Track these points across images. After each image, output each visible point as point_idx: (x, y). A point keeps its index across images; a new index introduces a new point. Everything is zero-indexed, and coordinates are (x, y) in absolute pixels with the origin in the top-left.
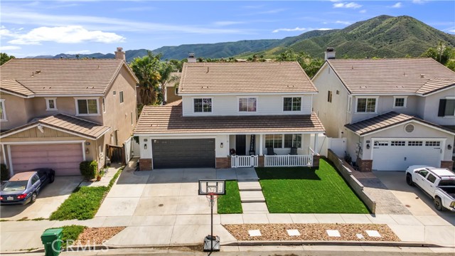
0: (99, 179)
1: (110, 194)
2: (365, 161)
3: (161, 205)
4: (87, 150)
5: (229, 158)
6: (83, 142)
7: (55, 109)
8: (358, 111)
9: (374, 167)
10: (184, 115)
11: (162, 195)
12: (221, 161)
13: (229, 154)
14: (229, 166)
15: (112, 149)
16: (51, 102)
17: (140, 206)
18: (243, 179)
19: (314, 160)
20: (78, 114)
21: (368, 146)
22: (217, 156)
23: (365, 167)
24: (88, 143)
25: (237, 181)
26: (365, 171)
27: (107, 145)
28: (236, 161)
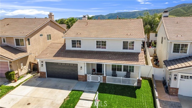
0: (15, 81)
1: (12, 92)
2: (173, 88)
3: (29, 104)
4: (10, 66)
5: (86, 76)
6: (8, 61)
7: (6, 43)
8: (174, 52)
9: (180, 93)
10: (66, 49)
11: (35, 96)
12: (81, 77)
13: (86, 73)
14: (86, 80)
15: (33, 64)
16: (4, 39)
18: (87, 90)
19: (138, 83)
20: (16, 46)
22: (79, 74)
23: (173, 92)
24: (11, 62)
25: (83, 91)
26: (172, 95)
27: (30, 62)
28: (90, 78)
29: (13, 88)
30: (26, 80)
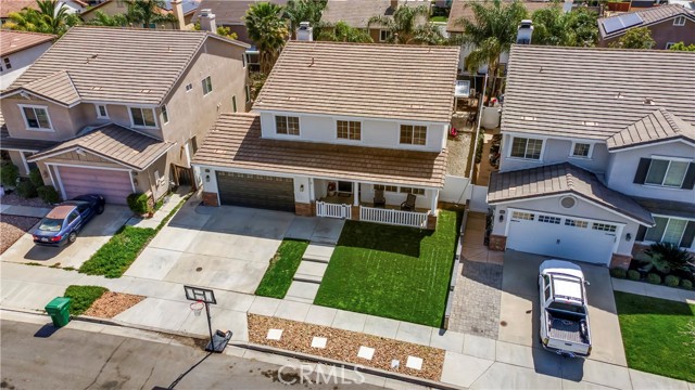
0: (151, 216)
1: (154, 242)
2: (495, 236)
3: (199, 269)
4: (135, 181)
5: (313, 204)
6: (130, 171)
7: (107, 117)
8: (512, 155)
9: (509, 245)
10: (263, 136)
11: (208, 252)
12: (302, 207)
13: (313, 198)
14: (313, 214)
15: (179, 170)
16: (101, 108)
17: (177, 266)
18: (316, 239)
19: (429, 222)
20: (133, 126)
21: (501, 218)
22: (297, 200)
23: (495, 245)
24: (135, 173)
25: (308, 242)
26: (494, 250)
27: (172, 165)
28: (323, 210)
29: (151, 233)
30: (173, 211)
